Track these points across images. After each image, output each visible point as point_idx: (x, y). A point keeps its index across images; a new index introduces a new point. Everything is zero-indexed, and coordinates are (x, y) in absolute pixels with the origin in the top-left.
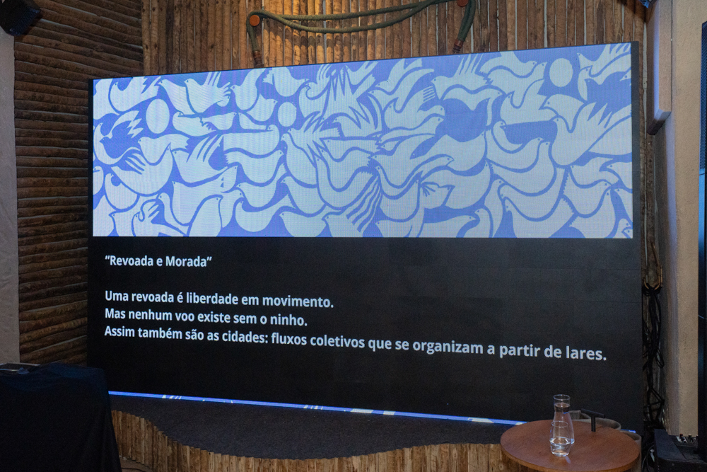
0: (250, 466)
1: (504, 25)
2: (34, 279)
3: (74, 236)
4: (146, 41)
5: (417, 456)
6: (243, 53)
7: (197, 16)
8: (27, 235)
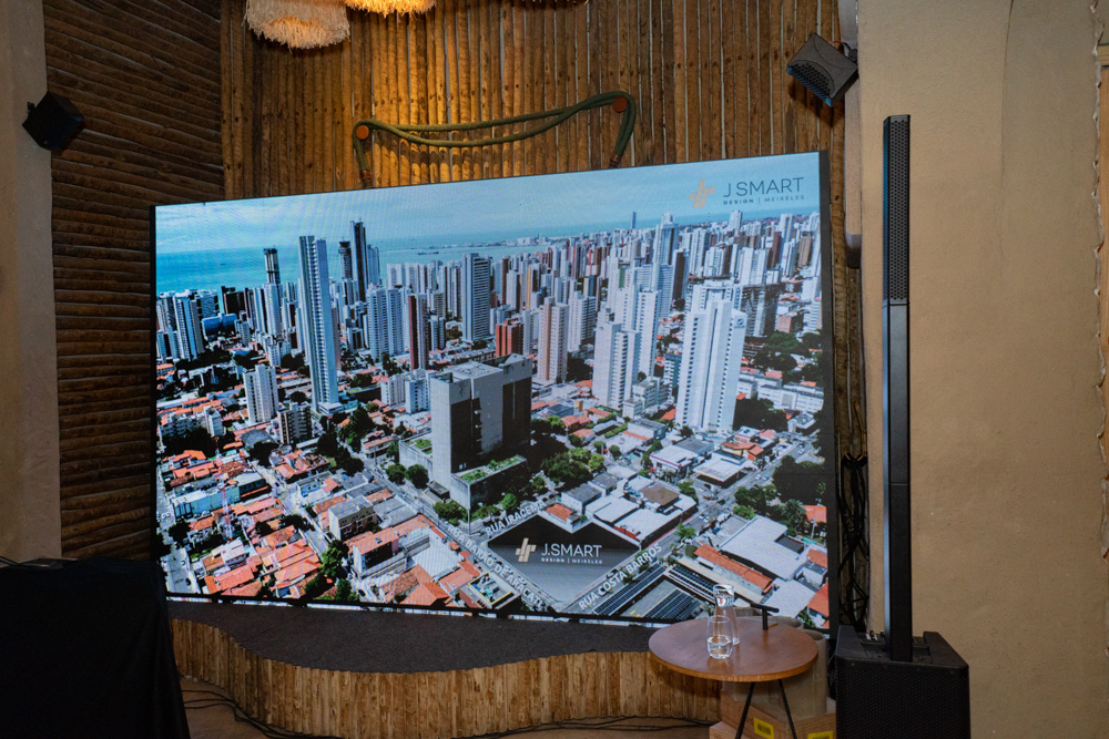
0: (346, 683)
1: (672, 134)
2: (83, 457)
3: (135, 404)
4: (228, 160)
5: (556, 669)
6: (348, 173)
7: (291, 128)
8: (72, 402)
